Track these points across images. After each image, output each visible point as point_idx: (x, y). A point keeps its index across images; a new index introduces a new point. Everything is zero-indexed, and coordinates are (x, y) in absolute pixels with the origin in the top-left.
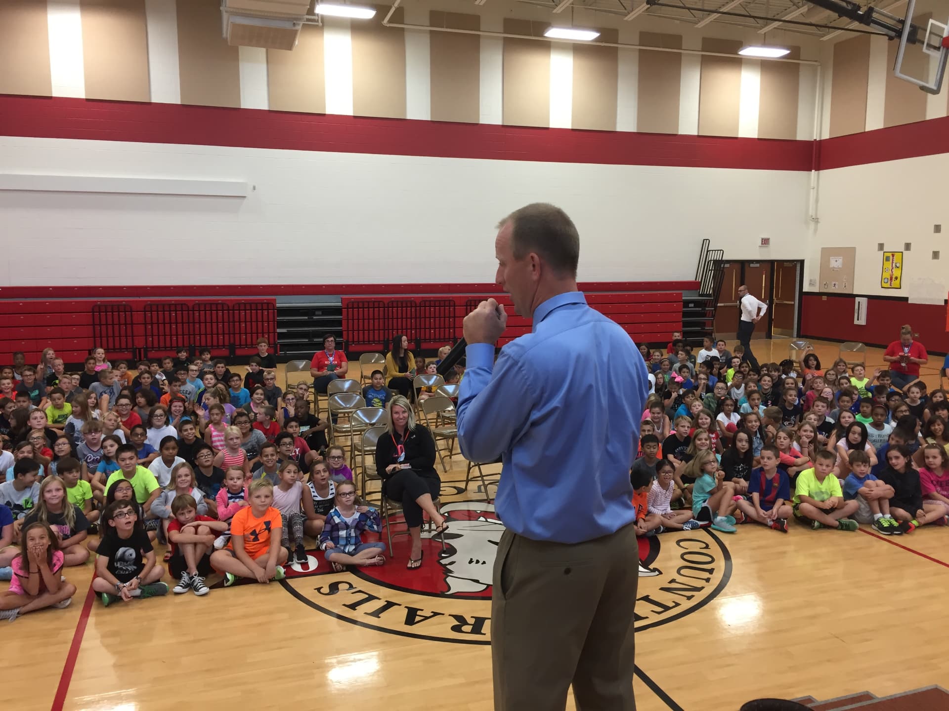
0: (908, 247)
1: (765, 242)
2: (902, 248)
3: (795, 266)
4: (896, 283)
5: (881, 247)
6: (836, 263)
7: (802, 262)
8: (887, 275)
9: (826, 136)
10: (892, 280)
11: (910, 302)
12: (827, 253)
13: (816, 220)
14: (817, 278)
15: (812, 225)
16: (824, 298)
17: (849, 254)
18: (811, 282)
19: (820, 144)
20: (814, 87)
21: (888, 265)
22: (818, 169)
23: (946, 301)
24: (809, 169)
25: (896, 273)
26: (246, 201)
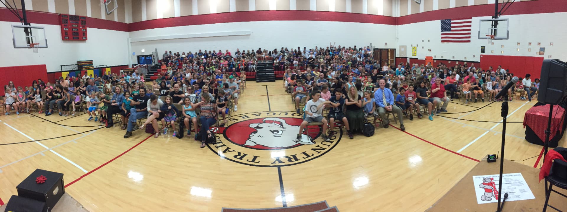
0: (417, 45)
1: (386, 44)
2: (416, 46)
3: (393, 51)
4: (415, 55)
5: (412, 45)
6: (403, 49)
7: (395, 49)
8: (413, 53)
9: (399, 16)
10: (415, 54)
11: (418, 59)
12: (401, 47)
13: (398, 39)
14: (399, 53)
15: (397, 39)
16: (400, 58)
17: (405, 47)
18: (398, 55)
19: (398, 18)
20: (396, 3)
21: (414, 50)
22: (398, 25)
23: (425, 59)
24: (395, 25)
25: (415, 52)
26: (251, 36)
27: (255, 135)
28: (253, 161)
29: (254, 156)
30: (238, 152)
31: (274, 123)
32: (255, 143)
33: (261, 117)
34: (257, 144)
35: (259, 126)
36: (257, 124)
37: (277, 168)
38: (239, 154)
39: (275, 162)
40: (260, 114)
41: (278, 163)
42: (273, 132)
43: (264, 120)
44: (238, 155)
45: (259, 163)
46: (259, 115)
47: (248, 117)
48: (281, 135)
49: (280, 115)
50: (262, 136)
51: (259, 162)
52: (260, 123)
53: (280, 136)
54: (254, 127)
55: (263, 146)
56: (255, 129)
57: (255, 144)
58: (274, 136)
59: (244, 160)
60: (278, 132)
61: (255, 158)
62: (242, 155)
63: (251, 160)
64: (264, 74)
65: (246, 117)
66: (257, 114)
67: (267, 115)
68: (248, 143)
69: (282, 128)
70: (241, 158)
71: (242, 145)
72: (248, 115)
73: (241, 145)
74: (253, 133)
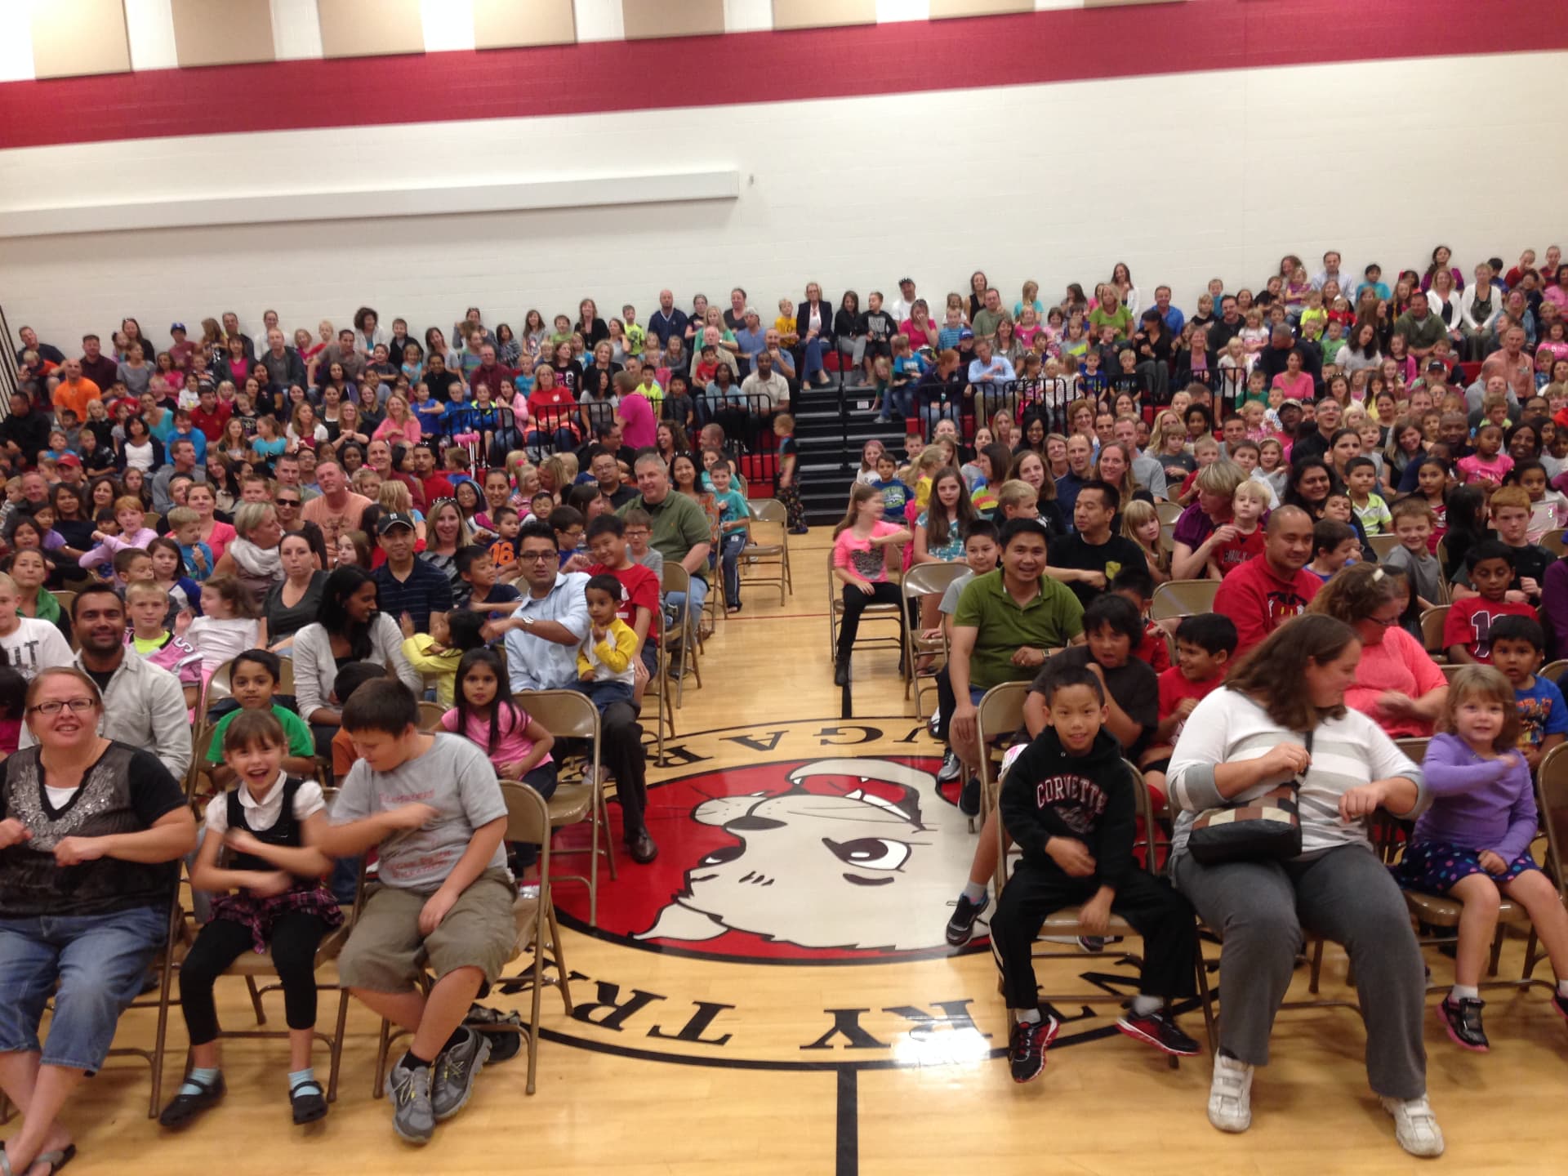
26: (737, 205)
27: (729, 871)
28: (692, 1032)
29: (695, 1003)
30: (598, 983)
31: (857, 794)
32: (716, 918)
33: (779, 754)
34: (730, 928)
35: (756, 813)
36: (746, 803)
37: (832, 1077)
38: (607, 992)
39: (828, 1042)
40: (778, 735)
41: (846, 1047)
42: (843, 851)
43: (797, 776)
44: (594, 999)
45: (728, 1043)
46: (767, 743)
47: (692, 758)
48: (898, 868)
49: (909, 739)
50: (766, 880)
51: (726, 1038)
52: (770, 795)
53: (890, 880)
54: (722, 823)
55: (767, 938)
56: (729, 829)
57: (716, 930)
58: (847, 876)
59: (633, 1031)
60: (876, 848)
61: (708, 1011)
62: (623, 998)
63: (677, 1028)
64: (837, 466)
65: (678, 760)
66: (757, 734)
67: (824, 742)
68: (674, 923)
69: (913, 828)
70: (612, 1023)
71: (631, 934)
72: (691, 745)
73: (627, 941)
74: (710, 860)
